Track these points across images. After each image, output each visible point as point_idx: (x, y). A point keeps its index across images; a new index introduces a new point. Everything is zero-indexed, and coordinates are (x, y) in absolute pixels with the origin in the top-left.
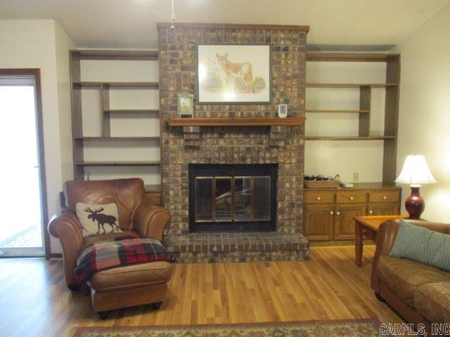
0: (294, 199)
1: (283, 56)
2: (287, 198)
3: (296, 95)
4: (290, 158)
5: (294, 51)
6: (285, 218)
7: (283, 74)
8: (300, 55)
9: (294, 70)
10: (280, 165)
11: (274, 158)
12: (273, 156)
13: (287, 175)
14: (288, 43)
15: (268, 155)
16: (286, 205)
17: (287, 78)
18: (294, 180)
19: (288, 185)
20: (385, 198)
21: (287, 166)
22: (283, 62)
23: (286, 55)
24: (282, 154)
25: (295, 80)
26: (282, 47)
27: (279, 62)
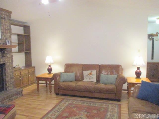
0: (11, 76)
1: (4, 21)
2: (9, 76)
3: (9, 37)
4: (9, 60)
5: (7, 20)
6: (9, 84)
7: (5, 28)
8: (9, 22)
9: (8, 27)
10: (6, 64)
11: (4, 61)
12: (4, 60)
13: (9, 67)
14: (6, 16)
15: (2, 60)
16: (9, 79)
17: (6, 30)
18: (11, 69)
19: (9, 71)
20: (32, 70)
21: (8, 64)
22: (4, 23)
23: (5, 21)
24: (6, 59)
25: (9, 31)
26: (3, 17)
27: (3, 23)
